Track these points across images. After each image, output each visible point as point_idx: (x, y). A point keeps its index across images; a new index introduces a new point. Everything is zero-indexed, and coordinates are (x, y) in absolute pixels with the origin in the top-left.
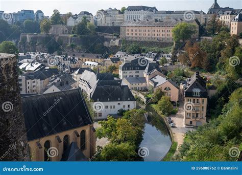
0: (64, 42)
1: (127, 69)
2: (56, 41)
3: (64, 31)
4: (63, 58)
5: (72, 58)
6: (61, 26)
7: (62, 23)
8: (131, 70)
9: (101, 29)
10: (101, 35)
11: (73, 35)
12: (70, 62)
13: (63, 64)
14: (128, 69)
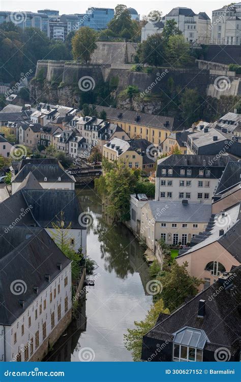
0: (120, 84)
1: (170, 171)
2: (106, 78)
3: (129, 56)
4: (85, 122)
5: (103, 125)
6: (124, 43)
7: (128, 37)
8: (186, 176)
9: (208, 52)
10: (205, 67)
11: (134, 66)
12: (96, 134)
13: (80, 138)
14: (176, 175)
